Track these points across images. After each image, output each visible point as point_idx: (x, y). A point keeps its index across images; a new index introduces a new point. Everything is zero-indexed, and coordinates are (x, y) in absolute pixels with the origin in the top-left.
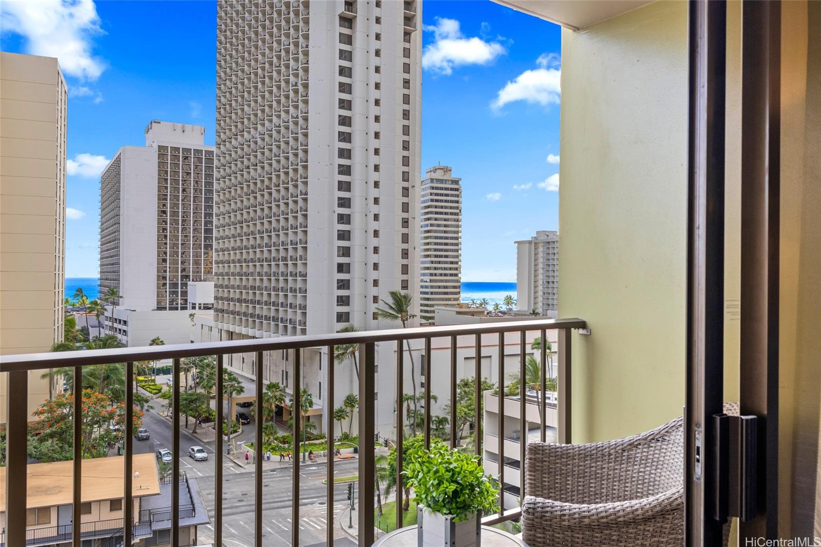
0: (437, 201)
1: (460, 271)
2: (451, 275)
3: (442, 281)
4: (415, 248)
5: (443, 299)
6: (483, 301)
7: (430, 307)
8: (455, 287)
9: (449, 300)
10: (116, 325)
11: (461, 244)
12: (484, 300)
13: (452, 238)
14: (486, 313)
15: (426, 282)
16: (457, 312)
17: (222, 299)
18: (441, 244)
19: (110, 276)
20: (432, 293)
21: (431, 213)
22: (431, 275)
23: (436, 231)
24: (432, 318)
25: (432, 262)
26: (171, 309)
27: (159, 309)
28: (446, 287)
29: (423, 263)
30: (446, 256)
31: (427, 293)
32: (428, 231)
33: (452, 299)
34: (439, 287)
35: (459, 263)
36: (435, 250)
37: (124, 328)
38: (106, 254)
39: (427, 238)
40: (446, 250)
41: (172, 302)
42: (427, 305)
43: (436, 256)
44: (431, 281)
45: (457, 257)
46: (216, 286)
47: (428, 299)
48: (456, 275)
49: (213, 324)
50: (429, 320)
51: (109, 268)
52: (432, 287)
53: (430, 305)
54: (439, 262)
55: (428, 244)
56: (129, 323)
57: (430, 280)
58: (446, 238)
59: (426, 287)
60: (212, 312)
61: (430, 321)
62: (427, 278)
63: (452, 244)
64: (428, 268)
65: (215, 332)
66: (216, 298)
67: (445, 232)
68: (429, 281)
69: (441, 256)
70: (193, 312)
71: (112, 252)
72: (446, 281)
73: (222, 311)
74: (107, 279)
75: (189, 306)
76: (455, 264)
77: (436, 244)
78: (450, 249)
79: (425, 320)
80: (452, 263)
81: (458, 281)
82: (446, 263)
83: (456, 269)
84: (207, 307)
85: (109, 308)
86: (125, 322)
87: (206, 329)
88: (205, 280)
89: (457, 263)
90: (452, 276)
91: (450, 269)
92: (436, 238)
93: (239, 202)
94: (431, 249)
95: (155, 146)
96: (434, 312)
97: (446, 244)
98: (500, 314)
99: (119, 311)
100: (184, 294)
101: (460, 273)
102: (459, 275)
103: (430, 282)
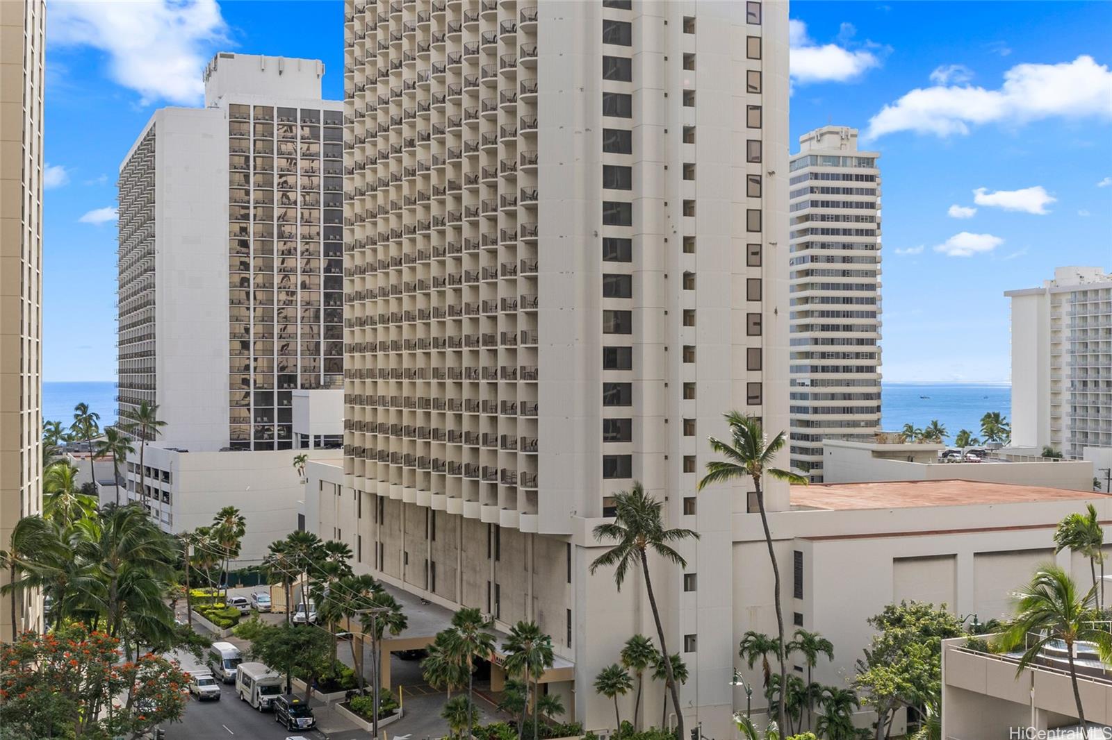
0: (825, 204)
1: (879, 359)
2: (860, 369)
3: (838, 383)
4: (776, 312)
5: (841, 424)
6: (932, 427)
7: (813, 441)
8: (868, 396)
9: (855, 424)
10: (148, 481)
11: (881, 300)
12: (935, 424)
13: (861, 287)
14: (940, 454)
15: (803, 384)
16: (873, 451)
17: (361, 426)
18: (835, 300)
19: (138, 379)
20: (816, 410)
21: (813, 231)
22: (814, 369)
23: (823, 273)
24: (818, 465)
25: (816, 341)
26: (259, 447)
27: (238, 445)
28: (847, 397)
29: (794, 342)
30: (848, 328)
31: (804, 410)
32: (807, 273)
33: (862, 424)
34: (833, 397)
35: (878, 343)
36: (823, 314)
37: (164, 487)
38: (131, 333)
39: (804, 287)
40: (847, 314)
41: (259, 433)
42: (806, 437)
43: (824, 328)
44: (814, 383)
45: (874, 328)
46: (349, 399)
47: (807, 424)
48: (871, 369)
49: (344, 480)
50: (811, 470)
51: (132, 363)
52: (816, 396)
53: (813, 436)
54: (832, 341)
55: (806, 300)
56: (174, 478)
57: (812, 381)
58: (847, 287)
59: (803, 396)
60: (339, 453)
61: (813, 472)
62: (806, 377)
63: (860, 301)
64: (807, 355)
65: (348, 498)
66: (349, 425)
67: (845, 273)
68: (808, 382)
69: (835, 328)
70: (303, 452)
71: (141, 330)
72: (848, 383)
73: (361, 452)
74: (131, 386)
75: (295, 440)
76: (867, 344)
77: (824, 300)
78: (857, 312)
79: (804, 470)
80: (861, 342)
81: (876, 383)
82: (848, 342)
83: (871, 356)
84: (332, 443)
85: (136, 444)
86: (167, 476)
87: (329, 490)
88: (327, 386)
89: (872, 342)
90: (862, 372)
91: (857, 355)
92: (825, 286)
94: (812, 312)
95: (224, 105)
96: (820, 451)
97: (847, 301)
98: (973, 457)
99: (154, 452)
100: (286, 414)
101: (881, 365)
102: (879, 369)
103: (812, 385)
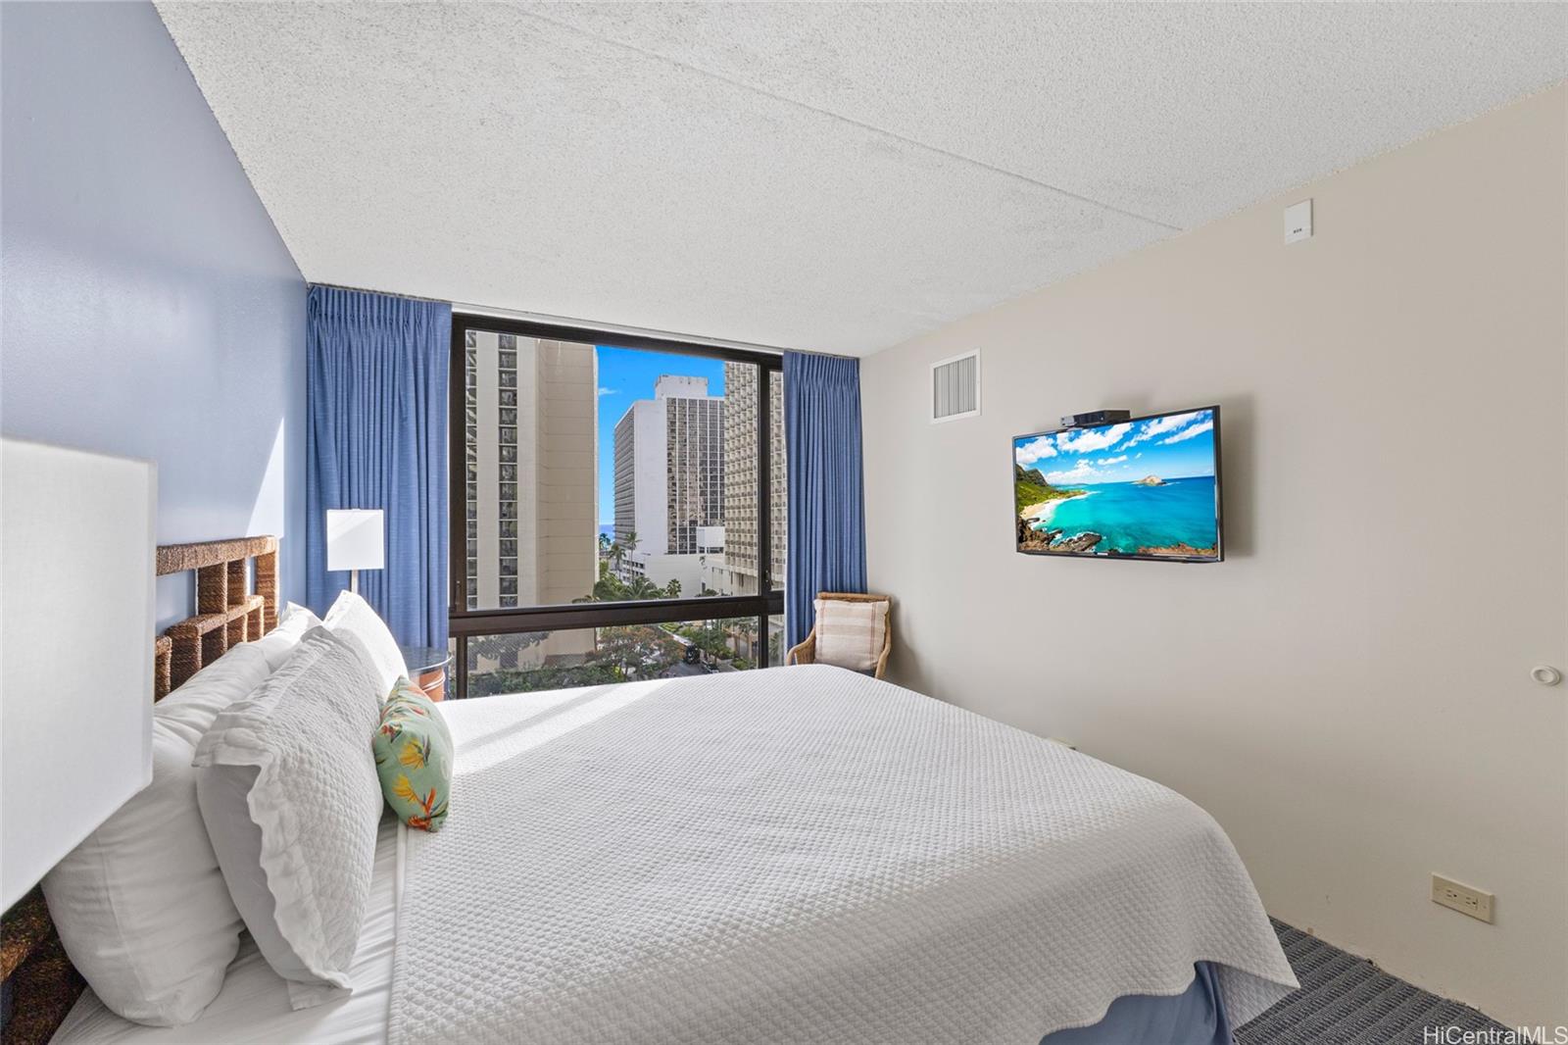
10: (634, 569)
17: (733, 543)
19: (625, 522)
26: (680, 553)
27: (670, 553)
37: (641, 571)
38: (620, 502)
41: (681, 546)
46: (727, 531)
49: (725, 567)
51: (621, 515)
56: (646, 566)
60: (723, 555)
65: (726, 573)
66: (727, 542)
70: (702, 555)
71: (626, 500)
73: (733, 554)
74: (622, 525)
75: (698, 550)
84: (714, 551)
85: (628, 552)
86: (642, 566)
87: (717, 571)
88: (712, 525)
93: (748, 450)
95: (665, 399)
99: (636, 555)
100: (693, 538)
